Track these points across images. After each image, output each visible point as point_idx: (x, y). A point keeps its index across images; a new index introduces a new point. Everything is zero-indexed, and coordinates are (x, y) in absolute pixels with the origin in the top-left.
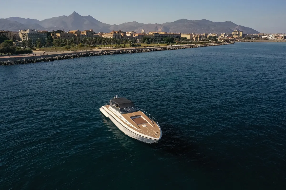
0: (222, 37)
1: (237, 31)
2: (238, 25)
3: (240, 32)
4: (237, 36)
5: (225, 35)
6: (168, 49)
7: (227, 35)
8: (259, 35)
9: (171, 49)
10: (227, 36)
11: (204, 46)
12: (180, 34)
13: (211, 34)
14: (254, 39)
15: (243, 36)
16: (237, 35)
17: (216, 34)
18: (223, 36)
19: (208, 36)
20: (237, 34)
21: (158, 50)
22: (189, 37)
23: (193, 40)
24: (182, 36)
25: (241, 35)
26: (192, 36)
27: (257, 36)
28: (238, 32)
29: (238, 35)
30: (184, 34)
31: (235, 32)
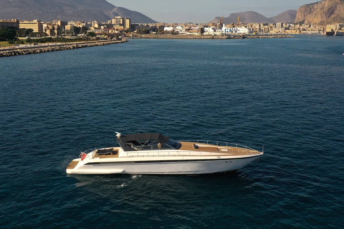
0: (95, 28)
1: (120, 17)
2: (116, 7)
3: (126, 20)
4: (122, 27)
5: (100, 25)
6: (22, 52)
7: (103, 25)
8: (158, 26)
9: (27, 52)
10: (105, 28)
11: (83, 47)
12: (18, 21)
13: (74, 23)
14: (155, 34)
15: (133, 27)
16: (121, 25)
17: (83, 22)
18: (96, 26)
19: (68, 27)
20: (121, 23)
21: (4, 54)
22: (35, 27)
23: (46, 35)
24: (21, 26)
25: (128, 26)
26: (42, 26)
27: (156, 27)
28: (121, 19)
29: (123, 24)
30: (25, 22)
31: (117, 19)
